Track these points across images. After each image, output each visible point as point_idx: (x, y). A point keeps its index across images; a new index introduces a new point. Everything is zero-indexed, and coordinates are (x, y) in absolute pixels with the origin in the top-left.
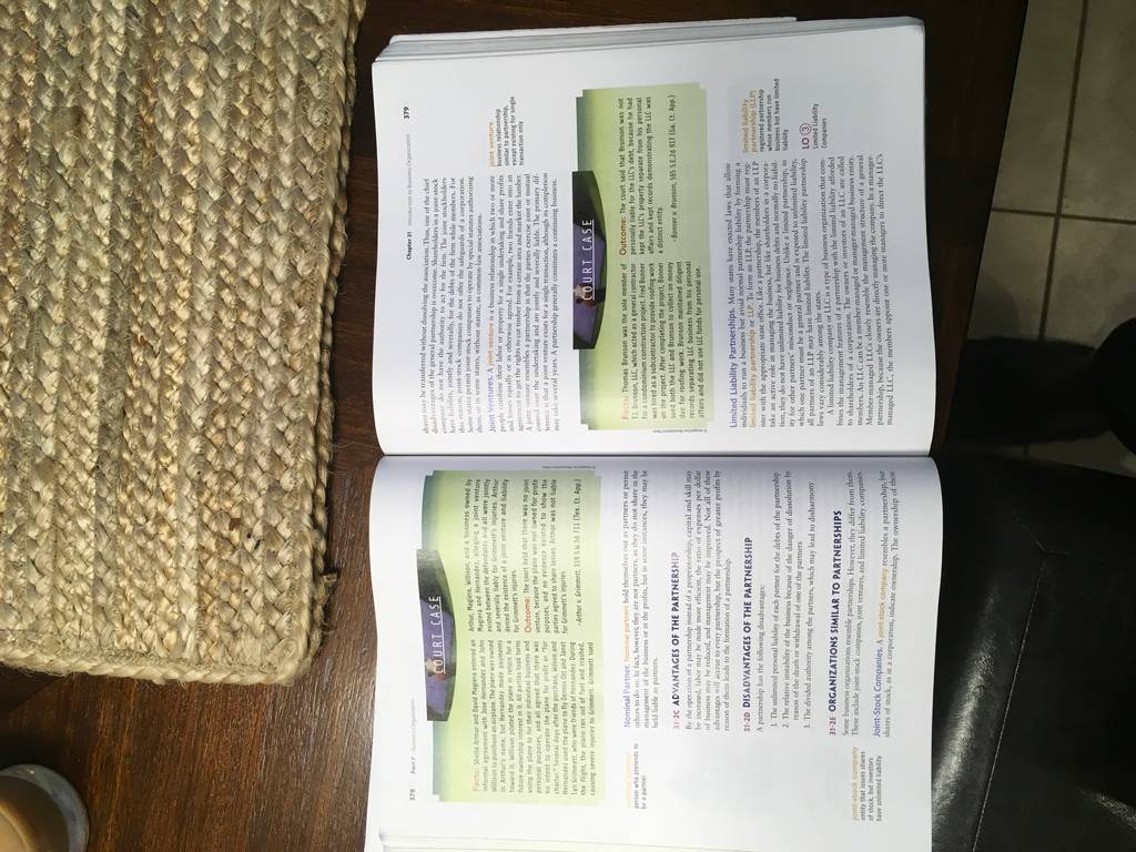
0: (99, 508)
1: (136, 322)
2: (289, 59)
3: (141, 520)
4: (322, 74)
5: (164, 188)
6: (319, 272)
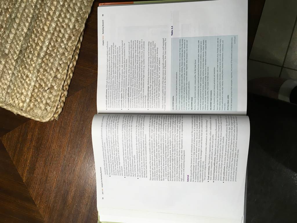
0: (14, 69)
1: (35, 28)
3: (23, 75)
6: (81, 29)
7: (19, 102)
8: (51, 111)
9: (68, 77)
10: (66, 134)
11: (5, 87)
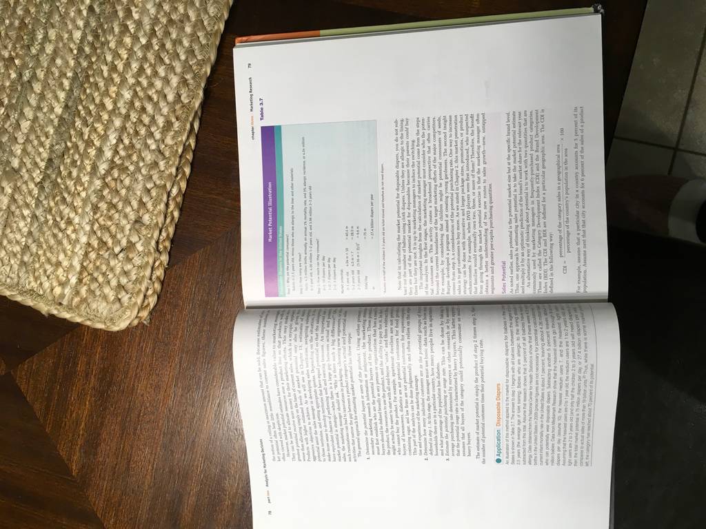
0: (37, 206)
1: (82, 103)
3: (58, 219)
5: (115, 29)
6: (194, 103)
7: (51, 284)
8: (132, 303)
9: (168, 220)
10: (170, 358)
11: (17, 249)
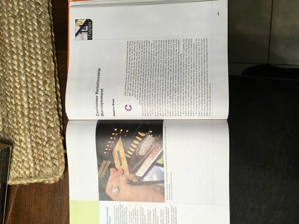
1: (7, 90)
2: (34, 15)
4: (43, 17)
5: (8, 55)
7: (24, 171)
